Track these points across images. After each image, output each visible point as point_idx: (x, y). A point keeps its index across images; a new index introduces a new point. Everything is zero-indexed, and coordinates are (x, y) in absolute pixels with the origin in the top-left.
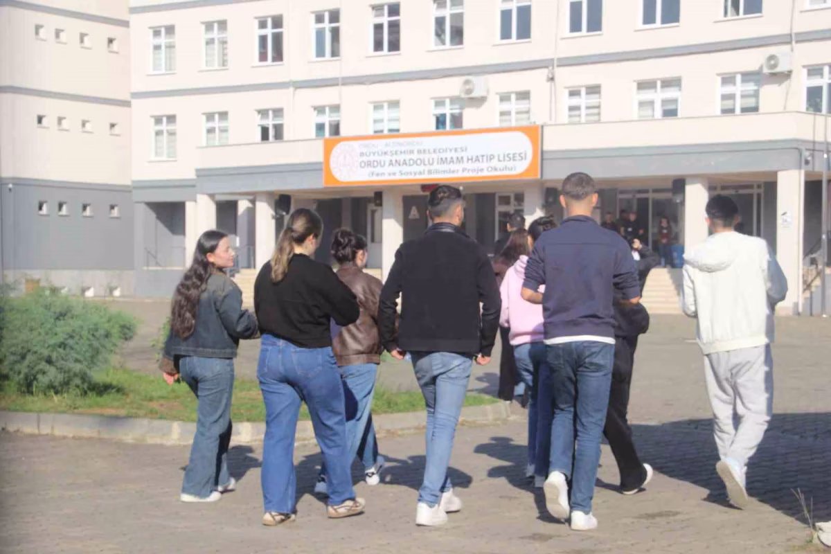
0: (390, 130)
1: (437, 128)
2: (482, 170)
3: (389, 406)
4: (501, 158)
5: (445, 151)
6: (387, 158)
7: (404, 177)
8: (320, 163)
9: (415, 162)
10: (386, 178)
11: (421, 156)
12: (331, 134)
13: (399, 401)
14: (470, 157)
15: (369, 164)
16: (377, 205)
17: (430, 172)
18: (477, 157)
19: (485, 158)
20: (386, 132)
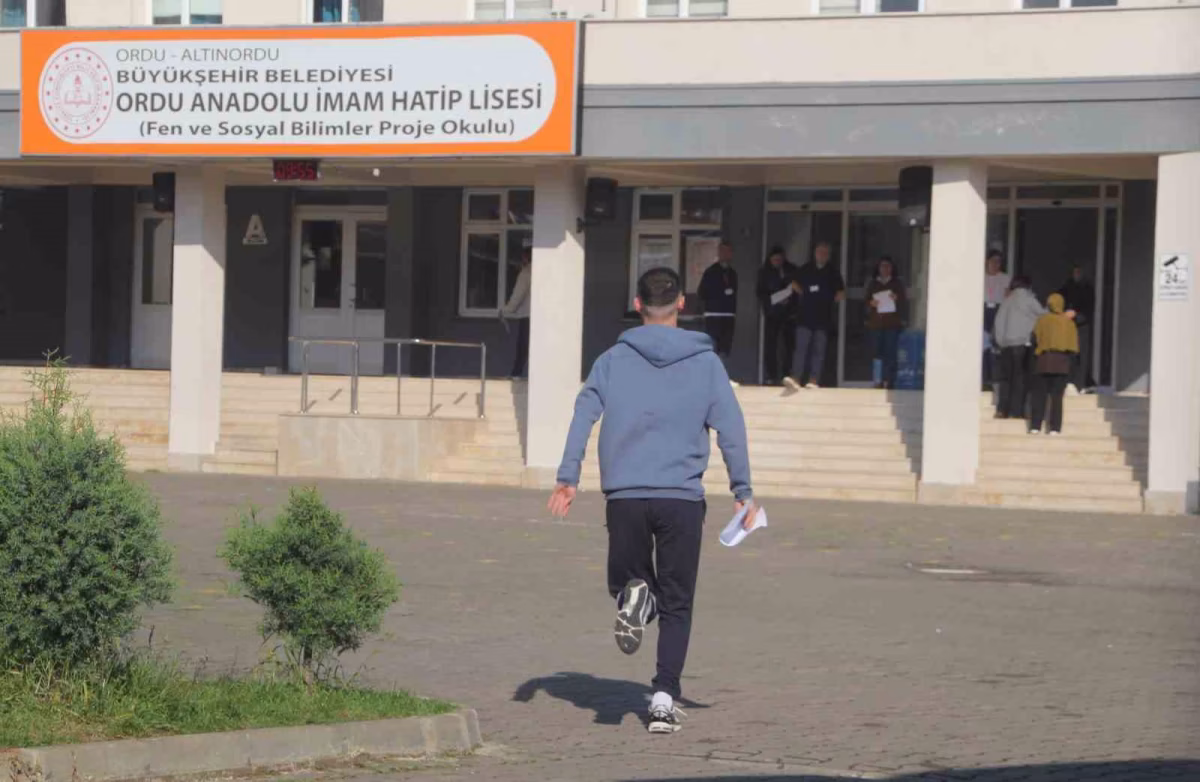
0: (197, 18)
1: (318, 17)
2: (429, 129)
3: (172, 718)
4: (479, 100)
5: (337, 76)
6: (189, 90)
7: (230, 139)
8: (15, 94)
9: (260, 102)
10: (186, 138)
11: (277, 88)
12: (42, 21)
13: (202, 703)
14: (400, 96)
15: (139, 102)
16: (158, 207)
17: (297, 128)
18: (418, 93)
19: (437, 98)
20: (186, 22)
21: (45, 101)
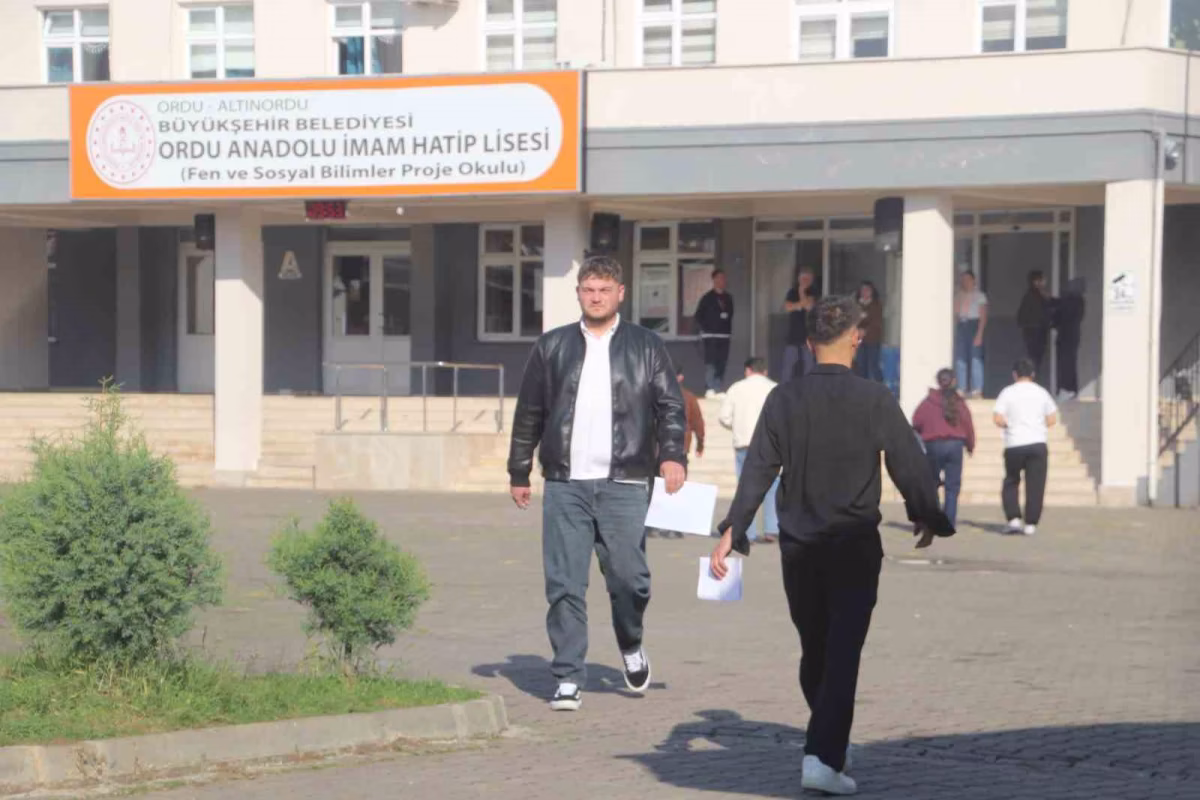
0: (232, 72)
1: (343, 70)
2: (447, 171)
3: (226, 709)
4: (492, 144)
5: (361, 123)
6: (226, 138)
7: (265, 183)
8: (64, 144)
9: (292, 148)
10: (224, 182)
11: (307, 135)
12: (86, 76)
13: (252, 697)
14: (420, 141)
15: (180, 149)
16: (200, 246)
17: (326, 172)
18: (437, 139)
19: (454, 143)
20: (221, 76)
21: (93, 150)
